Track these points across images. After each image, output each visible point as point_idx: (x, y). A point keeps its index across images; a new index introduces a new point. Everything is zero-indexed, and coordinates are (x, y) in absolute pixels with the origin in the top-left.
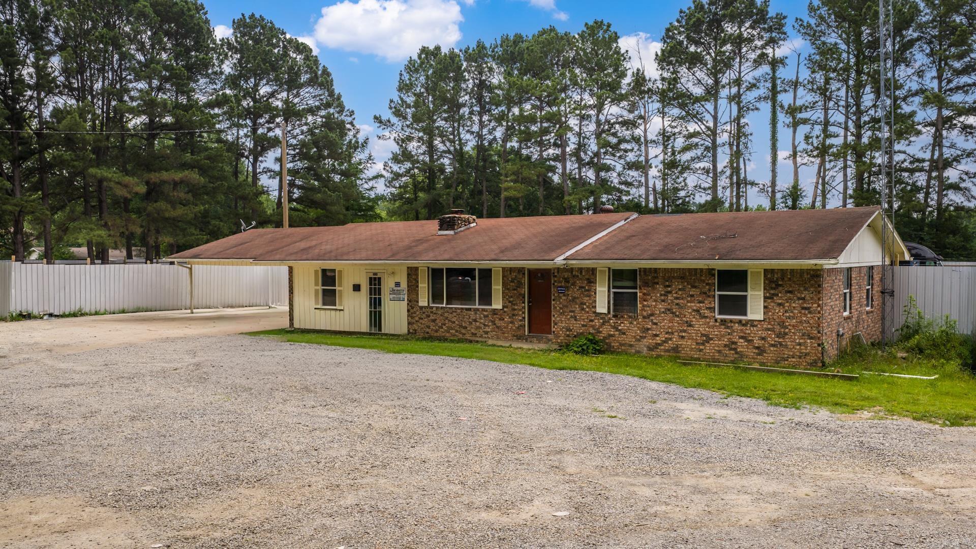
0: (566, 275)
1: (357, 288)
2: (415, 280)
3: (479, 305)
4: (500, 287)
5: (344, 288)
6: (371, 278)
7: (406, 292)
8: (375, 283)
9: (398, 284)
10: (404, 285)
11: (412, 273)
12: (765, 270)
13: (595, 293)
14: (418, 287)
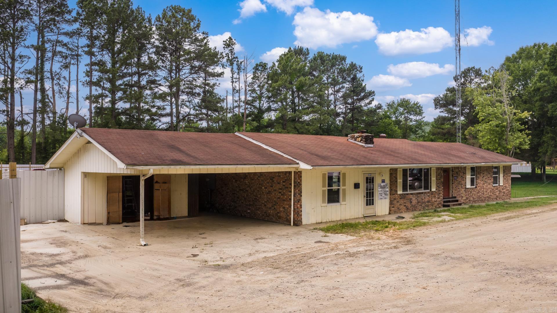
0: (457, 170)
1: (357, 186)
2: (395, 177)
3: (424, 190)
4: (435, 179)
5: (347, 187)
6: (367, 178)
7: (389, 186)
8: (370, 180)
9: (383, 181)
10: (387, 181)
11: (393, 172)
12: (503, 166)
13: (466, 179)
14: (397, 182)
